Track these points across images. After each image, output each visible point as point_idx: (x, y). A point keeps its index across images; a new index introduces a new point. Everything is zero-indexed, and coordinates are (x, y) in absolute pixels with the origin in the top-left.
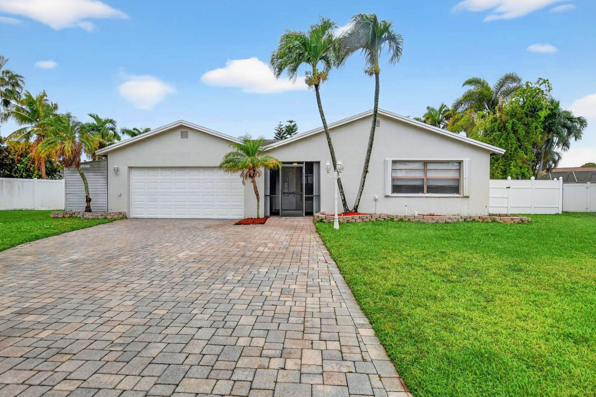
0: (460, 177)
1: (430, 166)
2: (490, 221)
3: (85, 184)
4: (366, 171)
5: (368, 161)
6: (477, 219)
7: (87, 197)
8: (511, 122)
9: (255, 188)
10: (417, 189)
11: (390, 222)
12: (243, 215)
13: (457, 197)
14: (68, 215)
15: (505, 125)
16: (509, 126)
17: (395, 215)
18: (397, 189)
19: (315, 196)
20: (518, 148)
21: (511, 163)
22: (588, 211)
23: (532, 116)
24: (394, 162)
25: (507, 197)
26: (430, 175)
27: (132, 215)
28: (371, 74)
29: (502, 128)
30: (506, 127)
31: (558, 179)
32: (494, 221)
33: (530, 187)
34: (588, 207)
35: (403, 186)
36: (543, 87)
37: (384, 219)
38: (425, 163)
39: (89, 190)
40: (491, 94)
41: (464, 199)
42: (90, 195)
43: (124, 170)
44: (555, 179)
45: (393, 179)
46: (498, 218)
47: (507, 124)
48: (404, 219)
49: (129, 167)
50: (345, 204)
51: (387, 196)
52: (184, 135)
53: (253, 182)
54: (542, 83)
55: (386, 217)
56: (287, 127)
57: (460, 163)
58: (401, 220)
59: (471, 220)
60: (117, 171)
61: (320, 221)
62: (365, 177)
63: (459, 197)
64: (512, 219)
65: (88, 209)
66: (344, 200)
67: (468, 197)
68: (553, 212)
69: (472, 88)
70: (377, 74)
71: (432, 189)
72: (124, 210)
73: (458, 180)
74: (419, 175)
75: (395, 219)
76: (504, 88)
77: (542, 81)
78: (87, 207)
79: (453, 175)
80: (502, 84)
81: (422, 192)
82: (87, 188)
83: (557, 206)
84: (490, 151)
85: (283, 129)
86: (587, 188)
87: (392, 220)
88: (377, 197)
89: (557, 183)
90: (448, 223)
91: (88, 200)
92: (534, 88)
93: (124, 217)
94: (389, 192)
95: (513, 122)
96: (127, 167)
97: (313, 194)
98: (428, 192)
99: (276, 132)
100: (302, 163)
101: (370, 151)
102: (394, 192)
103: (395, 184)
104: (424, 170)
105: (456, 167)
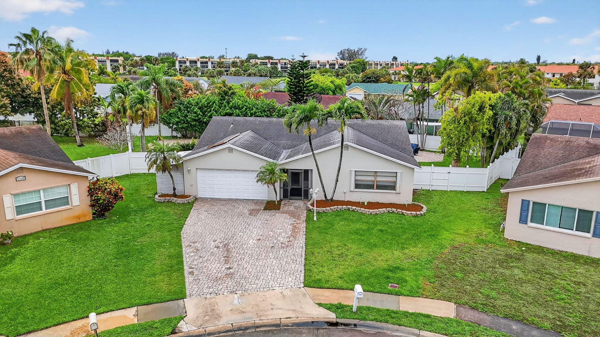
0: (396, 181)
1: (378, 174)
4: (337, 181)
5: (338, 176)
7: (173, 187)
9: (275, 189)
10: (370, 187)
11: (348, 211)
12: (267, 197)
13: (393, 193)
18: (357, 186)
24: (356, 171)
25: (448, 179)
26: (379, 179)
27: (200, 196)
35: (362, 184)
38: (376, 172)
45: (356, 180)
49: (197, 169)
50: (326, 197)
51: (353, 191)
53: (274, 186)
57: (396, 173)
60: (190, 170)
62: (336, 184)
66: (325, 195)
71: (379, 187)
72: (195, 193)
73: (395, 182)
74: (372, 178)
79: (394, 179)
82: (173, 182)
84: (413, 168)
89: (485, 171)
91: (174, 189)
93: (195, 199)
94: (353, 189)
97: (308, 188)
98: (376, 189)
100: (302, 170)
101: (339, 171)
102: (356, 188)
103: (356, 183)
104: (375, 176)
105: (394, 175)
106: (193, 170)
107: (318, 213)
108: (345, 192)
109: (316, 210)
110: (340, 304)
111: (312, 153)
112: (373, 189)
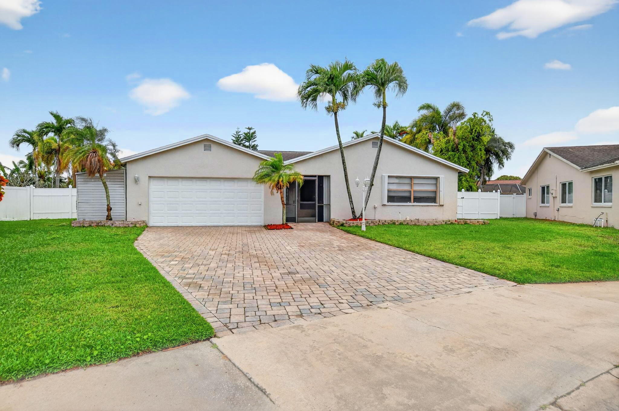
0: (437, 189)
1: (415, 181)
2: (463, 223)
3: (106, 193)
4: (372, 185)
5: (373, 176)
6: (454, 222)
7: (108, 205)
8: (462, 144)
9: (283, 198)
10: (406, 199)
11: (394, 225)
12: (263, 222)
13: (435, 206)
14: (95, 224)
15: (458, 146)
16: (461, 147)
17: (396, 219)
18: (391, 199)
19: (325, 205)
20: (467, 166)
21: (462, 178)
22: (515, 216)
23: (477, 140)
24: (389, 177)
25: (462, 205)
26: (416, 188)
27: (153, 224)
28: (379, 106)
29: (455, 149)
30: (458, 148)
31: (496, 191)
32: (466, 223)
33: (478, 198)
34: (515, 214)
35: (396, 196)
36: (486, 118)
37: (389, 223)
38: (411, 178)
39: (110, 199)
40: (441, 117)
41: (440, 207)
42: (111, 204)
43: (144, 179)
44: (494, 191)
45: (389, 191)
46: (468, 221)
47: (459, 146)
48: (403, 223)
49: (149, 177)
50: (353, 212)
51: (385, 205)
52: (207, 148)
53: (281, 193)
54: (485, 115)
55: (390, 222)
56: (246, 134)
57: (436, 179)
58: (401, 224)
59: (450, 223)
60: (136, 181)
61: (341, 226)
62: (371, 190)
63: (436, 206)
64: (478, 221)
65: (109, 218)
66: (353, 208)
67: (443, 206)
68: (494, 217)
69: (424, 112)
70: (384, 108)
71: (418, 199)
72: (144, 218)
73: (435, 192)
74: (407, 188)
75: (397, 223)
76: (451, 113)
77: (485, 113)
78: (107, 216)
79: (432, 188)
80: (449, 110)
81: (410, 201)
82: (108, 197)
83: (496, 213)
84: (458, 169)
85: (241, 136)
86: (514, 198)
87: (394, 223)
88: (376, 206)
89: (496, 195)
90: (435, 225)
91: (109, 209)
92: (479, 118)
93: (146, 225)
94: (386, 202)
95: (464, 145)
96: (148, 177)
97: (323, 203)
98: (414, 202)
99: (234, 139)
100: (315, 176)
101: (376, 168)
103: (389, 195)
104: (411, 184)
105: (433, 182)
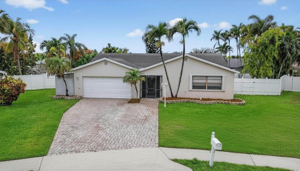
1: (209, 78)
4: (180, 82)
7: (66, 89)
9: (136, 87)
10: (203, 87)
12: (131, 97)
13: (220, 91)
24: (193, 76)
26: (209, 81)
27: (85, 97)
35: (197, 86)
41: (223, 92)
45: (193, 83)
49: (83, 77)
50: (172, 95)
51: (190, 91)
52: (106, 64)
53: (135, 85)
57: (222, 77)
60: (78, 78)
66: (172, 93)
72: (81, 95)
73: (221, 84)
74: (204, 81)
78: (66, 94)
79: (219, 82)
82: (66, 85)
83: (278, 92)
84: (234, 72)
89: (279, 81)
93: (81, 98)
97: (160, 89)
98: (208, 89)
100: (155, 76)
101: (181, 74)
102: (193, 88)
103: (194, 85)
104: (206, 79)
105: (220, 78)
106: (81, 78)
107: (167, 103)
108: (185, 91)
109: (166, 101)
110: (195, 159)
111: (162, 62)
112: (205, 89)
